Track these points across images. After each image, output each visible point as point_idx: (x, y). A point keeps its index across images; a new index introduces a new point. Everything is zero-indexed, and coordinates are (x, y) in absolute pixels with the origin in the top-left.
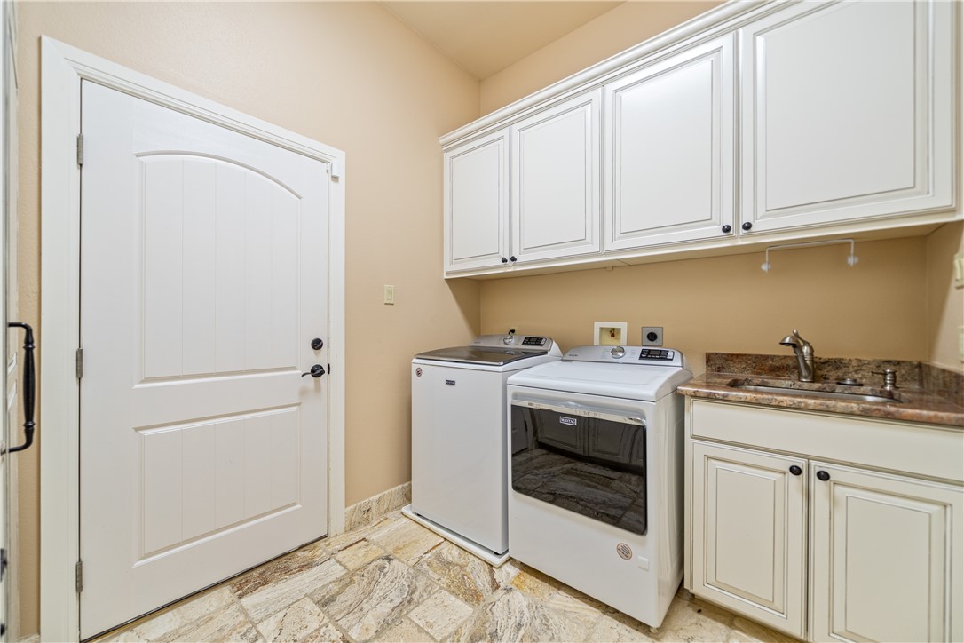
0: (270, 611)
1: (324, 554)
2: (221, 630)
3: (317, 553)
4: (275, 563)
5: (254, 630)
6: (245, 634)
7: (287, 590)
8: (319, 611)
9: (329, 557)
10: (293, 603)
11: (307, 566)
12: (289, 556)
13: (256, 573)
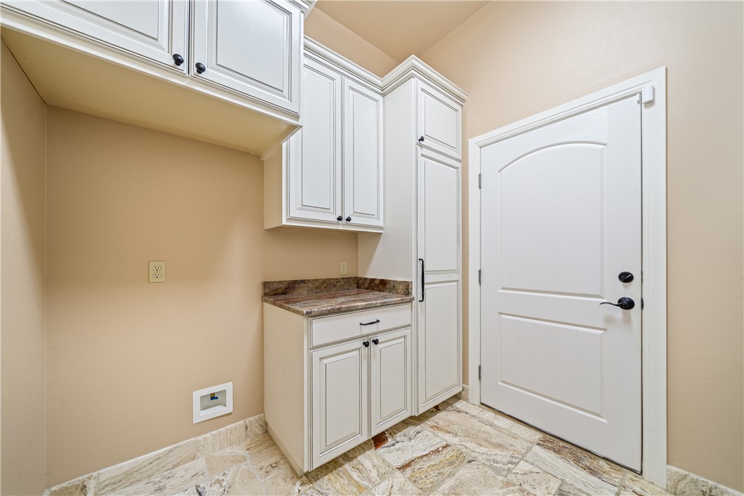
0: (536, 463)
1: (617, 480)
2: (511, 445)
3: (613, 475)
4: (579, 450)
5: (518, 460)
6: (513, 457)
7: (559, 466)
8: (553, 493)
9: (618, 484)
10: (551, 474)
11: (593, 472)
12: (593, 456)
13: (561, 444)
